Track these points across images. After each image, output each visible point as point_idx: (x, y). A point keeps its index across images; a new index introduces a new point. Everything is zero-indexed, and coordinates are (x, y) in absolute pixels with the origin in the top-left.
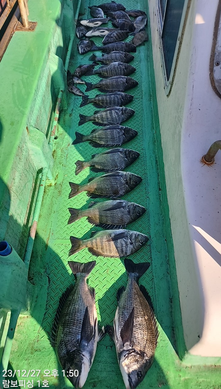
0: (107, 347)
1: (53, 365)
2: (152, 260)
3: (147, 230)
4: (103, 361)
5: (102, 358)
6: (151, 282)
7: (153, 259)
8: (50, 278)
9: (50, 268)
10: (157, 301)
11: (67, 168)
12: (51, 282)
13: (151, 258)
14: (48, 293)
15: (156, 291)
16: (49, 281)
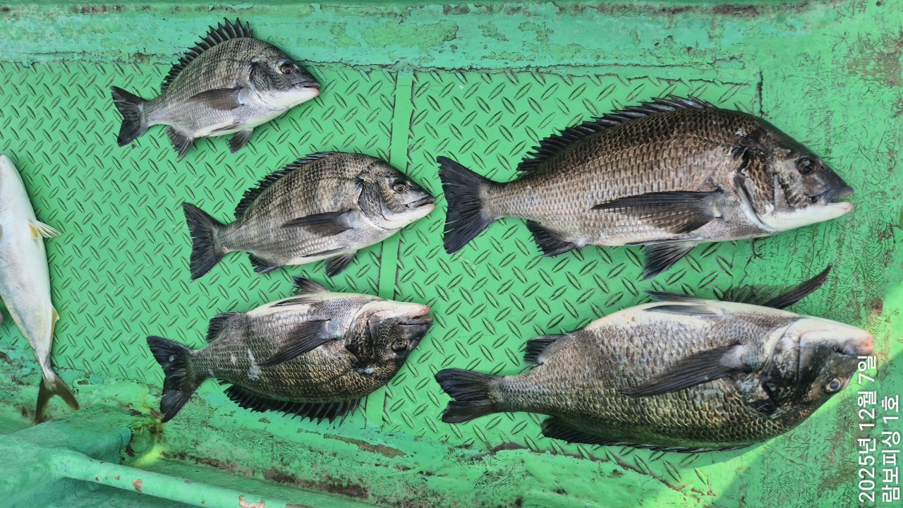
0: (756, 255)
1: (798, 445)
2: (471, 68)
3: (359, 77)
4: (802, 272)
5: (792, 276)
6: (550, 80)
7: (466, 65)
8: (500, 442)
9: (469, 443)
10: (616, 61)
11: (95, 366)
12: (514, 439)
13: (461, 70)
14: (552, 453)
15: (582, 62)
16: (513, 446)
